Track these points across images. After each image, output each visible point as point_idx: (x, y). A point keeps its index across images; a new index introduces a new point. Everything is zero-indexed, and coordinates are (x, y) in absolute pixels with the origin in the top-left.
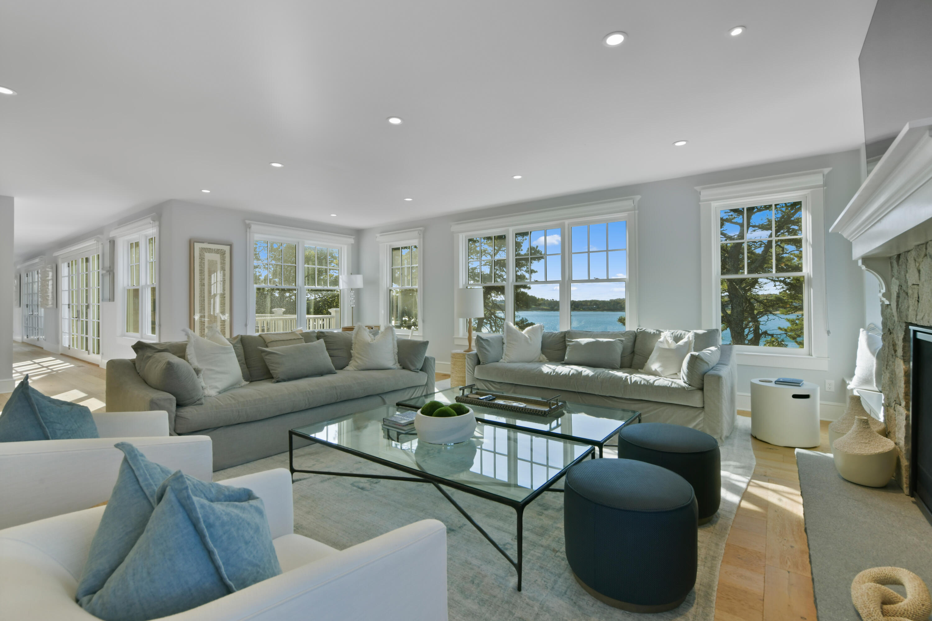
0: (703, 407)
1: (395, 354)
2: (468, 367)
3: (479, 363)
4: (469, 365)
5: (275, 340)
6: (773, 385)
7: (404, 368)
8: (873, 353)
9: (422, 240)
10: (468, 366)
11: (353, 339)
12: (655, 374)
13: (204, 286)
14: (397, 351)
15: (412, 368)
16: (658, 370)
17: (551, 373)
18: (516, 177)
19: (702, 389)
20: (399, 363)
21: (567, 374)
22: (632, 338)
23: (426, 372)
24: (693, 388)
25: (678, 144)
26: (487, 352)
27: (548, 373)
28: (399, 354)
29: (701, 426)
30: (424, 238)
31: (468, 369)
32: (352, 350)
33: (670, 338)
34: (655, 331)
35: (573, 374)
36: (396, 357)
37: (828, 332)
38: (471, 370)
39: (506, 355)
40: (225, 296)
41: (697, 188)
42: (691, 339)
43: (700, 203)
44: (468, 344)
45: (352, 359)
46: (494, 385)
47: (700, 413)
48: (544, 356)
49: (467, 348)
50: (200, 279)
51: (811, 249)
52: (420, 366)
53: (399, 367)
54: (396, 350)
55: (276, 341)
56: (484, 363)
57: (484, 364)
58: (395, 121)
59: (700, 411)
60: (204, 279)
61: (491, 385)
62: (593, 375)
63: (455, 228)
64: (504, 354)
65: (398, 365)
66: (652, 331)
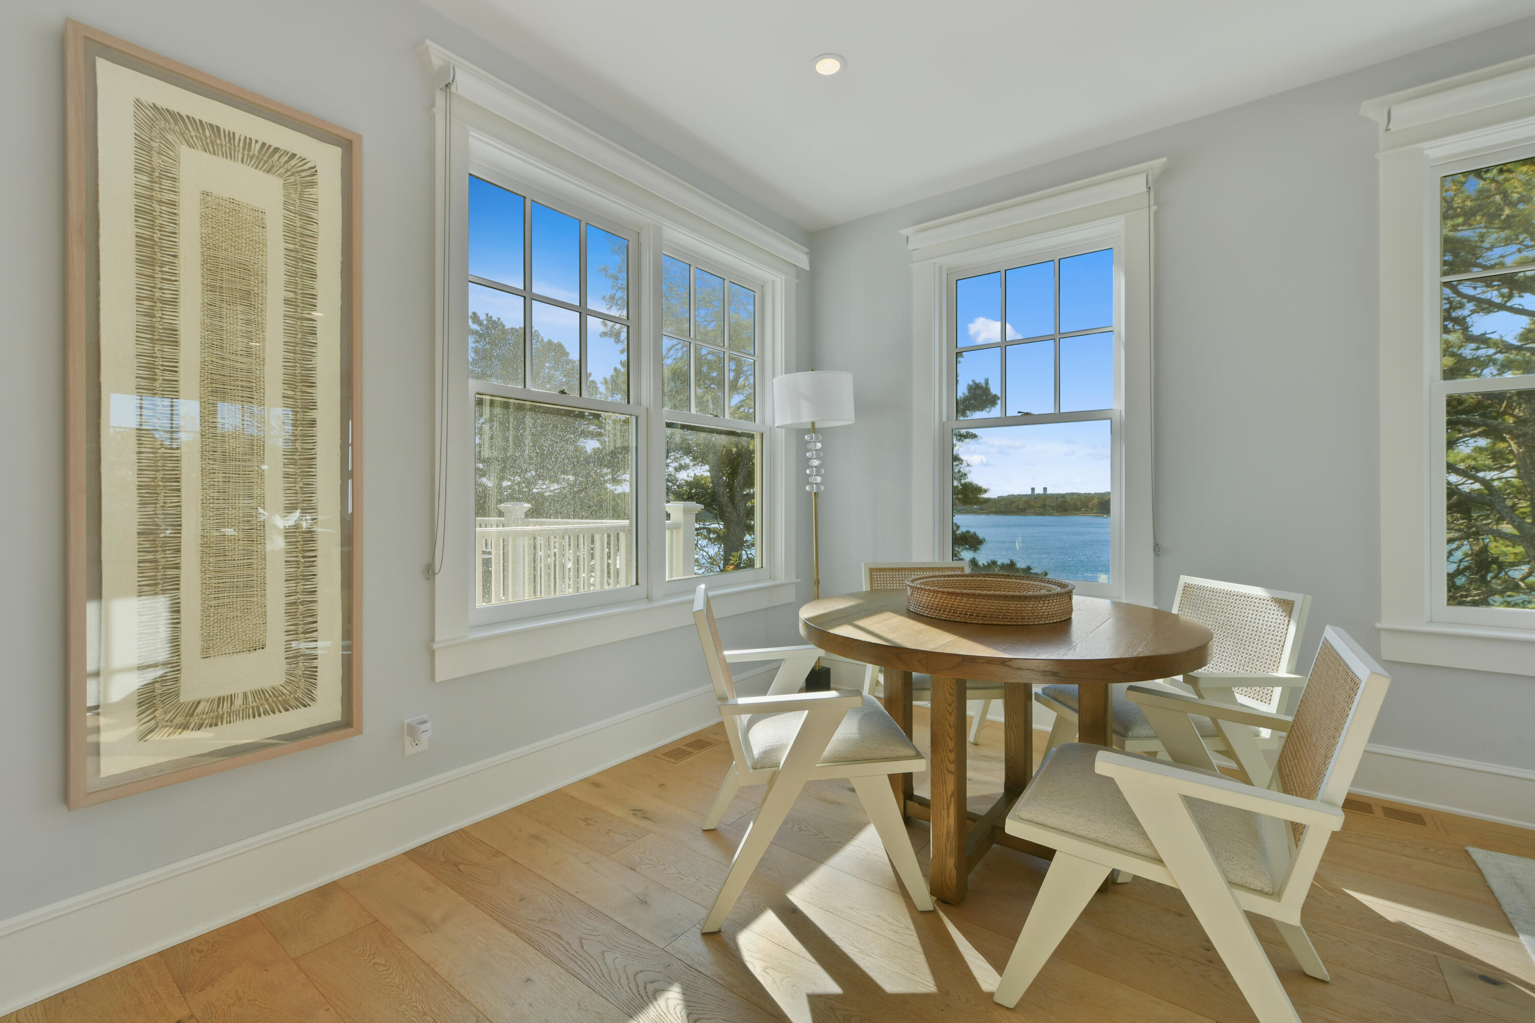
13: (175, 343)
40: (313, 414)
50: (139, 299)
60: (174, 302)
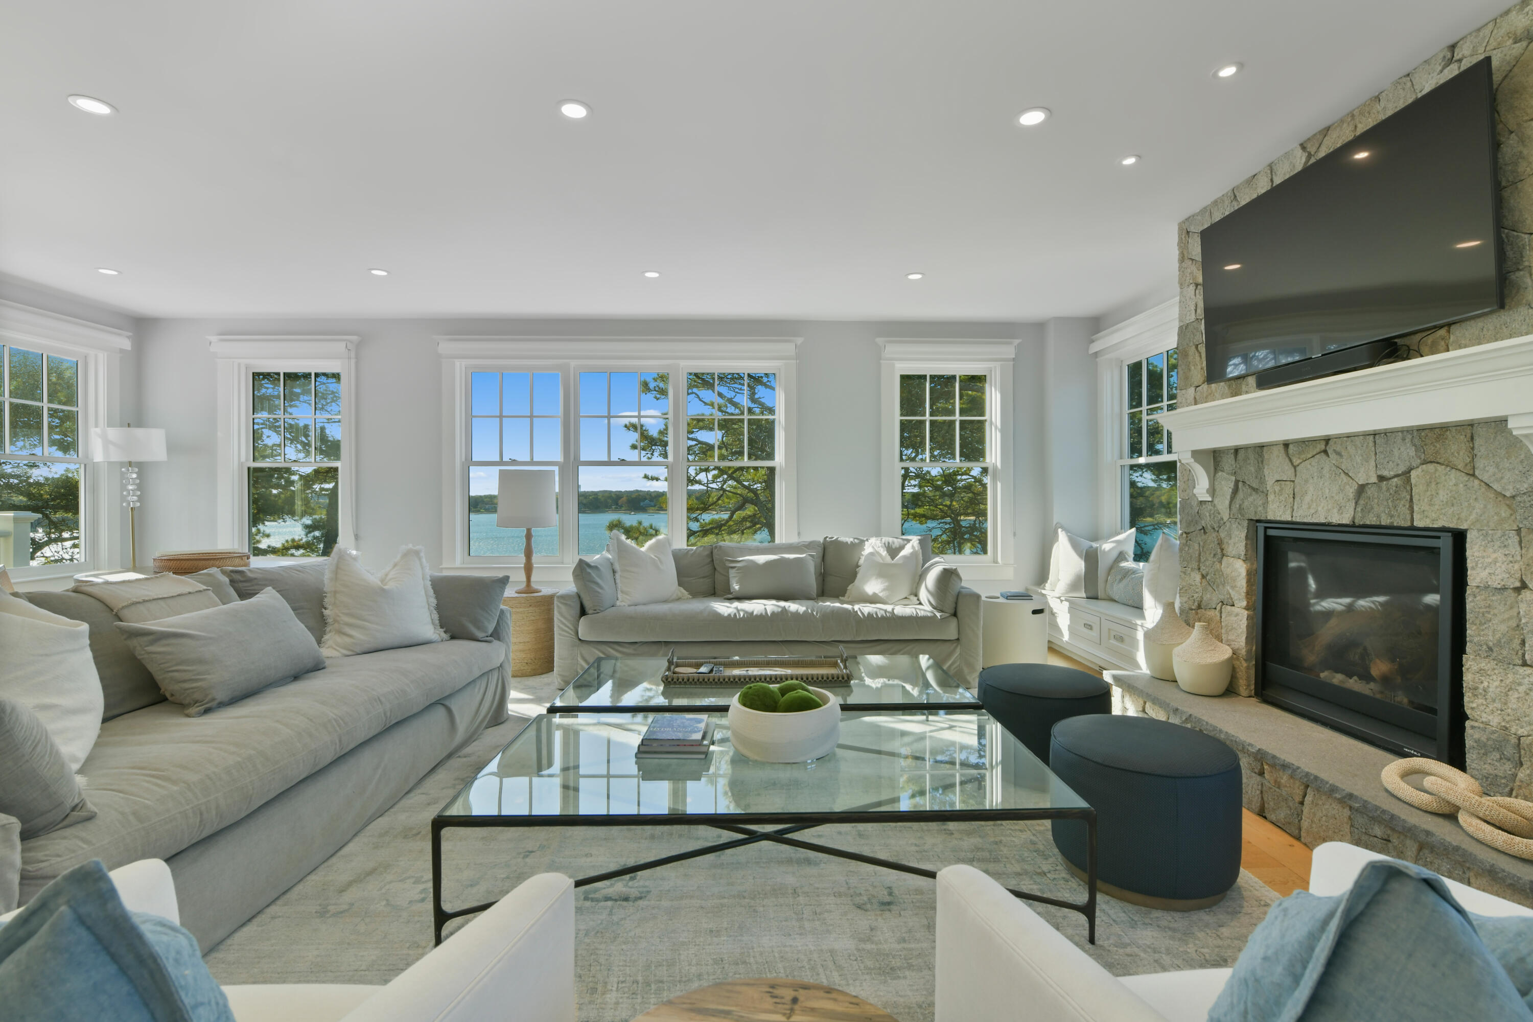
0: (958, 639)
1: (432, 608)
2: (561, 621)
3: (583, 612)
4: (565, 618)
5: (140, 600)
6: (1002, 600)
7: (453, 638)
8: (1080, 556)
9: (353, 361)
10: (562, 619)
11: (326, 582)
12: (874, 599)
14: (435, 602)
15: (480, 635)
16: (881, 595)
17: (735, 614)
18: (648, 275)
19: (955, 614)
20: (442, 627)
21: (764, 614)
22: (820, 550)
23: (499, 639)
24: (947, 615)
25: (912, 277)
26: (600, 590)
27: (729, 615)
28: (439, 608)
29: (958, 663)
30: (357, 357)
31: (562, 626)
32: (325, 609)
33: (882, 550)
34: (852, 540)
35: (773, 613)
36: (436, 616)
37: (1015, 534)
38: (568, 627)
39: (622, 592)
41: (880, 340)
42: (917, 549)
43: (881, 361)
44: (524, 579)
45: (328, 629)
46: (625, 650)
47: (956, 647)
48: (682, 589)
49: (523, 586)
51: (999, 434)
52: (491, 628)
53: (445, 636)
54: (433, 601)
55: (144, 601)
56: (598, 611)
57: (596, 612)
58: (574, 111)
59: (955, 645)
61: (614, 649)
62: (805, 612)
63: (446, 347)
64: (619, 592)
65: (442, 634)
66: (849, 540)
